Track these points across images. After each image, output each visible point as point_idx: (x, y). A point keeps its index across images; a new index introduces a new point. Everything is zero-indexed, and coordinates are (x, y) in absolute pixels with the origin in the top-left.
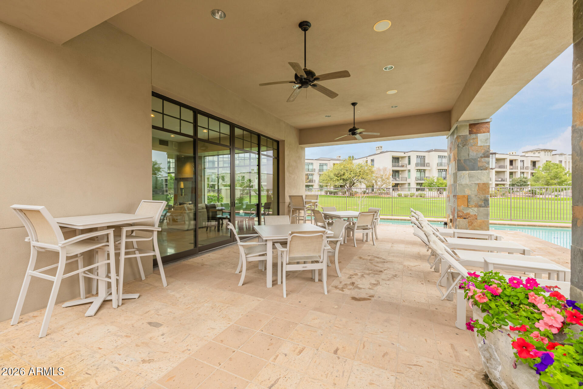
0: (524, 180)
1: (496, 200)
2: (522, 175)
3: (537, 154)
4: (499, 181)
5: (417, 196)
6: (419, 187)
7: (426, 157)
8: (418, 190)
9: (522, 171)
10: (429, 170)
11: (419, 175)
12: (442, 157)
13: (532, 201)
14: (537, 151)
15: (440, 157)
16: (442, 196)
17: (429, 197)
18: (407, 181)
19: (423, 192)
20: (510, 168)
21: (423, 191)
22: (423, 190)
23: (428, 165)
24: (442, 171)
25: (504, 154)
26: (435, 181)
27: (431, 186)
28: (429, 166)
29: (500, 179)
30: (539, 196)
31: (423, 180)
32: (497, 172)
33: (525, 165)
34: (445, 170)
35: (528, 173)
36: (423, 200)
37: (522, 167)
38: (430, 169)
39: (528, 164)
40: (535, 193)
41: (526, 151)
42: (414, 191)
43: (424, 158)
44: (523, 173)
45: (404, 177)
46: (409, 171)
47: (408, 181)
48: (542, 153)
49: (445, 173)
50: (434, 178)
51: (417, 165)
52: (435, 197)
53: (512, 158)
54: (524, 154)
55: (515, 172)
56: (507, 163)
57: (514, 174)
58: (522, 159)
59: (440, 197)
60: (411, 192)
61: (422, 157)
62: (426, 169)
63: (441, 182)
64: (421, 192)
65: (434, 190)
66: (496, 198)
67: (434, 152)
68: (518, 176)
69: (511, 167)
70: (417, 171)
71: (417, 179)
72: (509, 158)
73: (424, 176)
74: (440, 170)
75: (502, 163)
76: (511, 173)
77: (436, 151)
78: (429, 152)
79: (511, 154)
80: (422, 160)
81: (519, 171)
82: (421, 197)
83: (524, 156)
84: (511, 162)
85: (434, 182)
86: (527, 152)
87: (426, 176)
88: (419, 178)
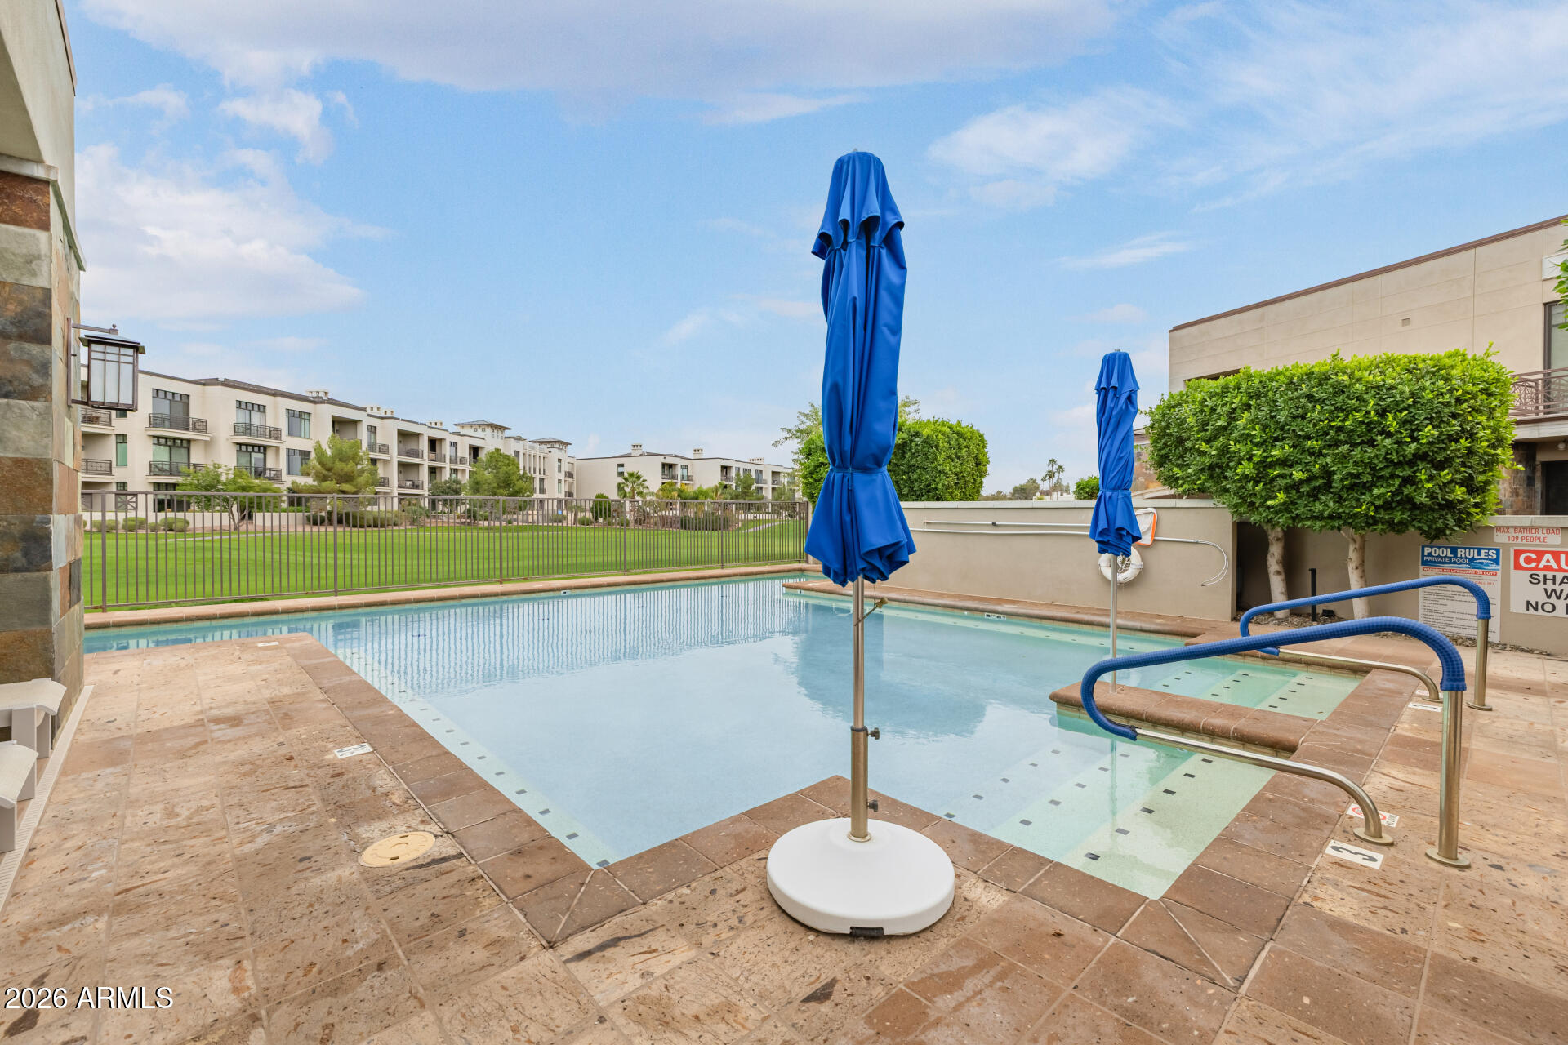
0: (454, 486)
1: (396, 534)
2: (454, 476)
3: (480, 433)
4: (408, 487)
5: (154, 529)
6: (163, 495)
7: (191, 398)
8: (160, 506)
9: (454, 466)
10: (206, 441)
11: (166, 458)
12: (250, 407)
13: (469, 534)
14: (480, 425)
15: (243, 406)
16: (251, 527)
17: (199, 532)
18: (111, 474)
19: (180, 515)
20: (429, 456)
21: (180, 509)
22: (181, 505)
23: (201, 426)
24: (250, 449)
25: (417, 423)
26: (223, 478)
27: (209, 493)
28: (204, 430)
29: (409, 484)
30: (481, 522)
31: (179, 474)
32: (402, 465)
33: (459, 455)
34: (262, 448)
35: (464, 471)
36: (180, 540)
37: (453, 458)
38: (208, 439)
39: (464, 452)
40: (475, 517)
41: (462, 422)
42: (144, 509)
43: (184, 400)
44: (455, 471)
45: (97, 461)
46: (122, 439)
47: (119, 475)
48: (489, 431)
49: (261, 456)
50: (220, 470)
51: (155, 420)
52: (221, 531)
53: (436, 434)
54: (458, 429)
55: (441, 468)
56: (424, 445)
57: (437, 471)
58: (455, 439)
59: (243, 528)
60: (132, 514)
61: (177, 398)
62: (195, 440)
63: (244, 484)
64: (171, 515)
65: (218, 508)
66: (396, 528)
67: (220, 387)
68: (446, 475)
69: (433, 456)
70: (159, 444)
71: (155, 469)
72: (427, 433)
73: (185, 460)
74: (244, 448)
75: (412, 446)
76: (433, 471)
77: (227, 384)
78: (204, 384)
79: (433, 425)
80: (180, 408)
81: (447, 466)
82: (171, 530)
83: (457, 434)
84: (433, 444)
85: (218, 482)
86: (462, 425)
87: (193, 461)
88: (167, 467)
